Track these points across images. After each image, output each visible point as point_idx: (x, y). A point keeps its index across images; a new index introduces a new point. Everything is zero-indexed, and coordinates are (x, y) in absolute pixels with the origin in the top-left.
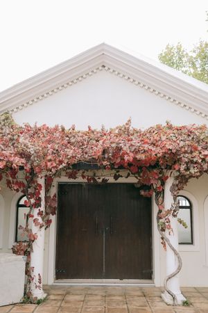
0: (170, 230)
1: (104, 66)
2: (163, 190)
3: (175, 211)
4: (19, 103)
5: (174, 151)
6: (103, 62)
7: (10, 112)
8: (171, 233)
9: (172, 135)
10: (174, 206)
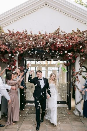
0: (78, 81)
1: (46, 4)
2: (75, 63)
3: (81, 72)
4: (6, 22)
5: (81, 42)
6: (46, 2)
7: (2, 27)
8: (79, 83)
9: (80, 34)
10: (81, 70)
